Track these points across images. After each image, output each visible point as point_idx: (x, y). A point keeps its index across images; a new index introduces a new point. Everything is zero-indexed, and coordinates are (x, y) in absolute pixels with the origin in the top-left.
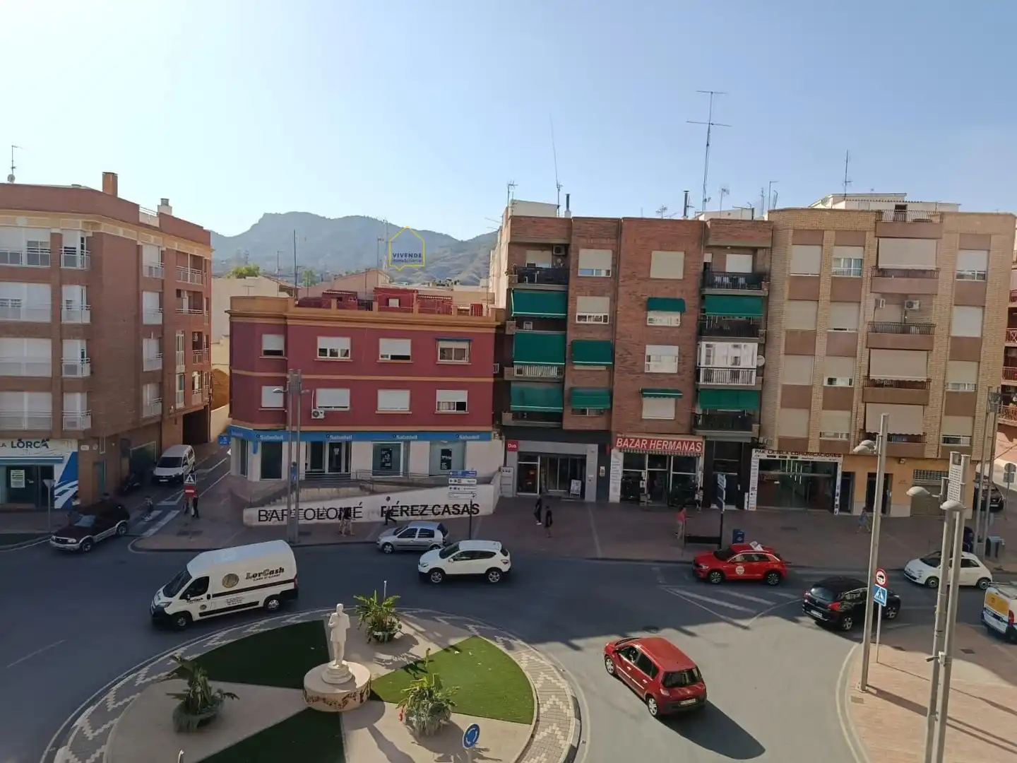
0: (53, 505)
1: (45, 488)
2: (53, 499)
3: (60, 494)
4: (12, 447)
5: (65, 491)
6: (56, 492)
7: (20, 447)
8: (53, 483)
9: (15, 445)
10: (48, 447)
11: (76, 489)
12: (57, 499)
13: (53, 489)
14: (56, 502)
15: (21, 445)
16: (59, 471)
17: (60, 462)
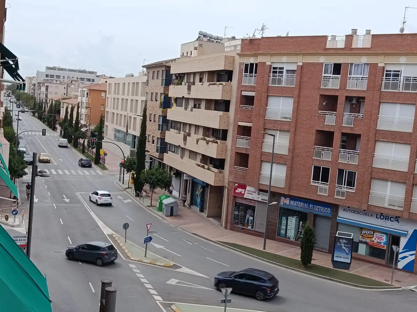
0: (396, 264)
1: (392, 251)
2: (397, 261)
3: (403, 258)
4: (377, 218)
5: (405, 257)
6: (400, 256)
7: (381, 219)
8: (398, 249)
9: (378, 217)
10: (398, 222)
11: (413, 258)
12: (400, 261)
13: (398, 254)
14: (399, 264)
15: (382, 217)
16: (403, 241)
17: (405, 235)
